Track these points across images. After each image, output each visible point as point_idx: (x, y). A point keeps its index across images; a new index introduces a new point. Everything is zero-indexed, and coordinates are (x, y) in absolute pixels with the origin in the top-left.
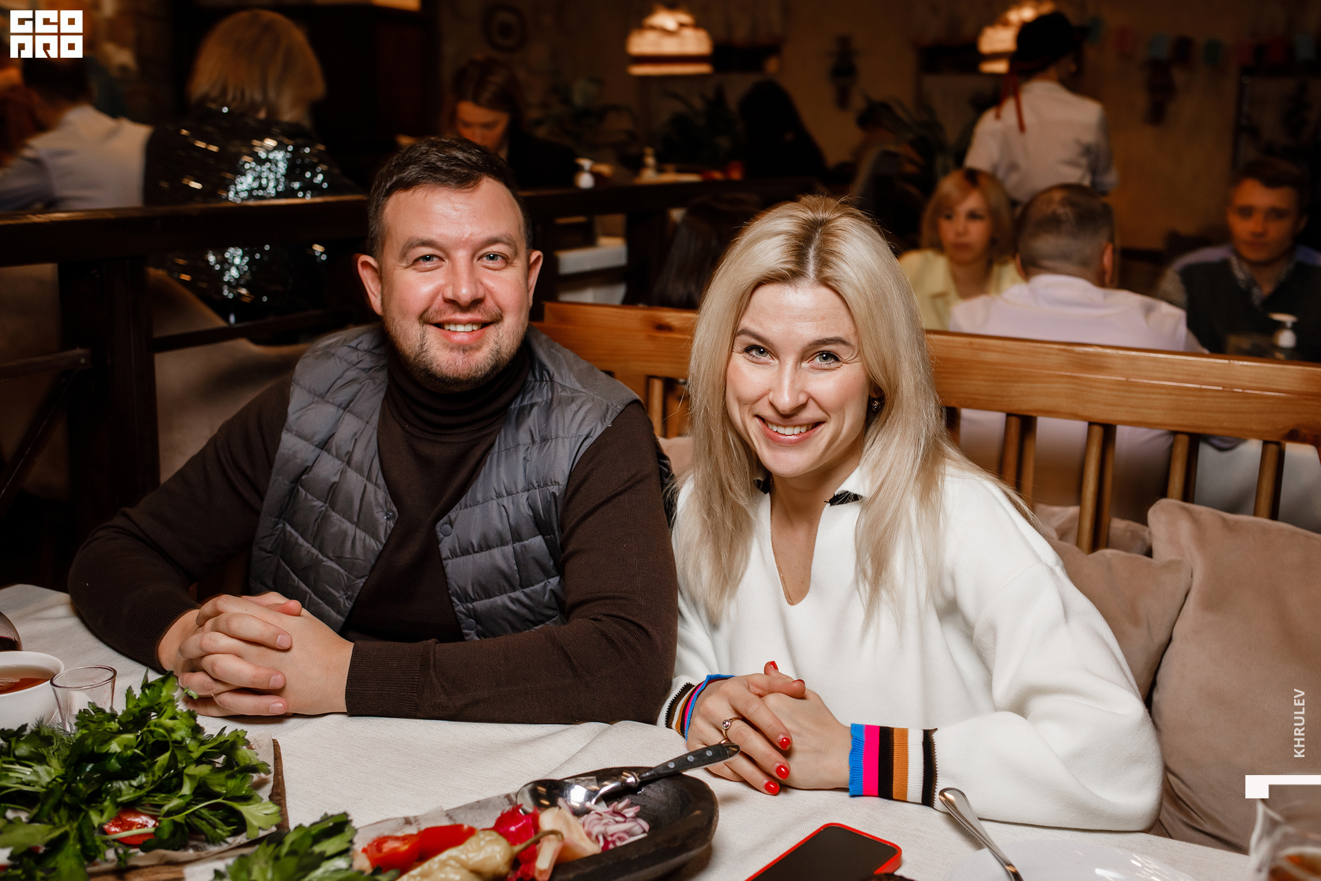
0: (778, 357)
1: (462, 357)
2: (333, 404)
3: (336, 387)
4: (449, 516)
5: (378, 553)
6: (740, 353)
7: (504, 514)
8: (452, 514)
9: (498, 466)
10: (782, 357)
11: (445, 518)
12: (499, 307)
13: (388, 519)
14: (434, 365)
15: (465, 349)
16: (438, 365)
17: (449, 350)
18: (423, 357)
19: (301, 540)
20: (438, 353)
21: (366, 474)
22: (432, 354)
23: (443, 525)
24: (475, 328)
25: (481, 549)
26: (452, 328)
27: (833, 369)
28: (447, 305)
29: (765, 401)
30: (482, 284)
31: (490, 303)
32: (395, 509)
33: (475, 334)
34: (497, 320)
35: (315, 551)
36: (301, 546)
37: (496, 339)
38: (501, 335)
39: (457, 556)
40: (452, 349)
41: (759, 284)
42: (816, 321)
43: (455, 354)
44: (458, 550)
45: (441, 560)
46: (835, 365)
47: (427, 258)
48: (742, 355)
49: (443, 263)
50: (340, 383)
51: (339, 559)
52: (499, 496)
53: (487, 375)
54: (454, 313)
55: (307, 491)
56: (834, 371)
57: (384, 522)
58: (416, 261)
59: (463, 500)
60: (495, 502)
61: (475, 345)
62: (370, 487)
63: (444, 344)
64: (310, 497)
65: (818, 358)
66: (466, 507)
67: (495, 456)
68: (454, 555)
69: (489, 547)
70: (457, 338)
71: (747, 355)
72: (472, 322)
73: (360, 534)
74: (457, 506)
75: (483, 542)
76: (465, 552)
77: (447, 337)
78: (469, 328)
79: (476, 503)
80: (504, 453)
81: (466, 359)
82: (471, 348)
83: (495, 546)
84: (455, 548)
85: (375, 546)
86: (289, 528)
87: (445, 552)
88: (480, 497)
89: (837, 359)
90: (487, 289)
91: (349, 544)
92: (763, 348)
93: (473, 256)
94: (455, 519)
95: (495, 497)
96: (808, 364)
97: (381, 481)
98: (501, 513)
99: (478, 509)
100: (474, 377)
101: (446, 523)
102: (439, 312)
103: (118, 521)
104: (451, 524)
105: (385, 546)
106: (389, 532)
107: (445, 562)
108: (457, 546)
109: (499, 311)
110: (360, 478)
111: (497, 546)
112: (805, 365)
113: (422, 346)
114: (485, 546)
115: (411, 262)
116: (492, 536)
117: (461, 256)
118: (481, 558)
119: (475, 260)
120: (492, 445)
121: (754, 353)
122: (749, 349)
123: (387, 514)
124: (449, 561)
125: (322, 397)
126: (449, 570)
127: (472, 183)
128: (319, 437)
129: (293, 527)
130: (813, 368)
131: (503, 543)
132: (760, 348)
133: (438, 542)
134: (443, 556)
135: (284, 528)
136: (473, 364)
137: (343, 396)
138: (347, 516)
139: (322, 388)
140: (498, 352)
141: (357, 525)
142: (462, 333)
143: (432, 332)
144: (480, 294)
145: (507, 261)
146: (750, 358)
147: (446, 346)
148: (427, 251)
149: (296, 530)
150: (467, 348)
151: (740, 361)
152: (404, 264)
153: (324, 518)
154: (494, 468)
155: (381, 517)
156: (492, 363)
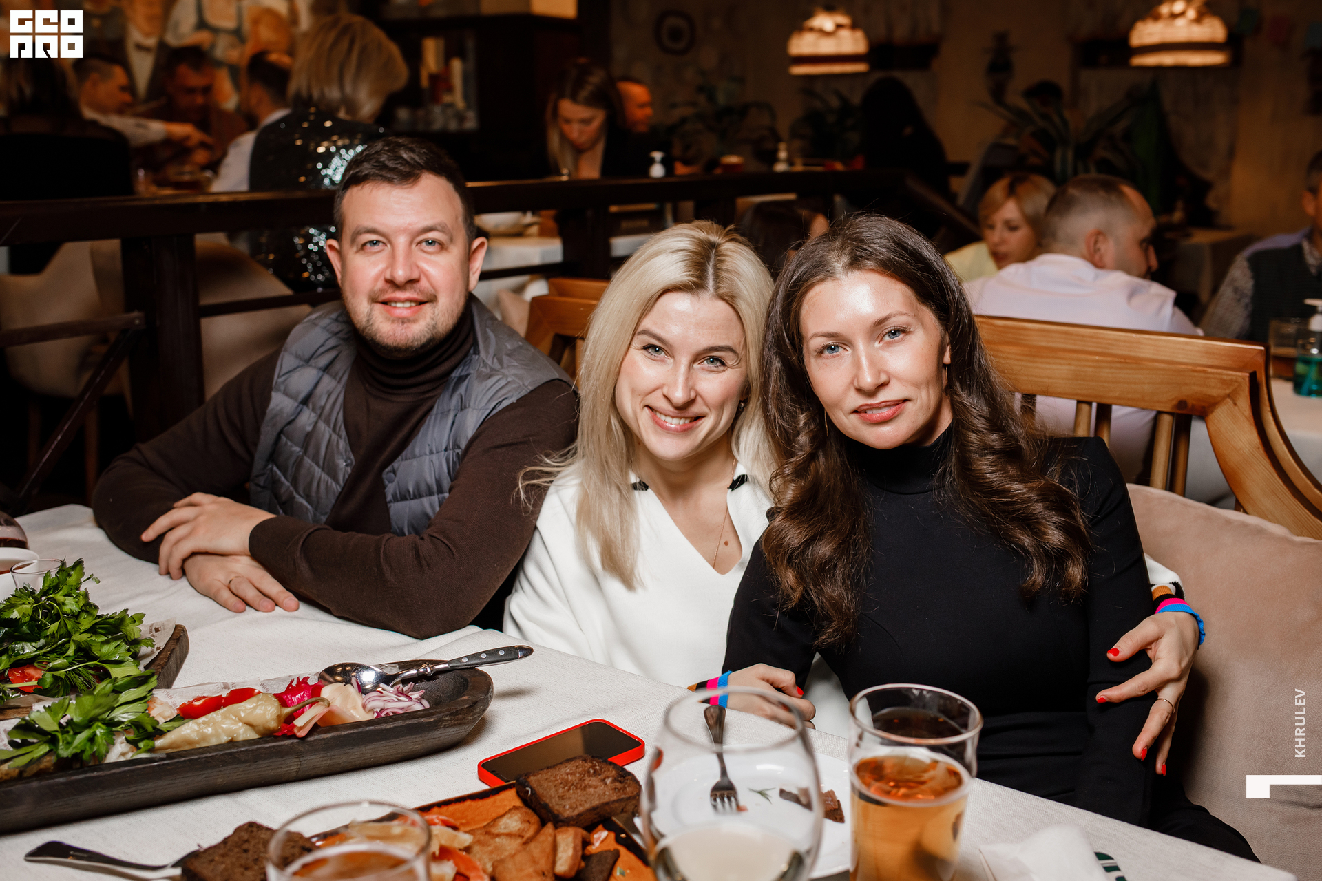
0: (673, 356)
1: (401, 328)
2: (315, 367)
3: (318, 353)
4: (393, 466)
5: (337, 494)
6: (639, 350)
7: (432, 468)
8: (395, 464)
9: (434, 426)
10: (677, 357)
11: (389, 468)
12: (433, 287)
13: (347, 465)
14: (378, 336)
15: (403, 321)
16: (381, 336)
17: (390, 322)
18: (369, 330)
19: (283, 479)
20: (381, 325)
21: (332, 425)
22: (376, 327)
23: (388, 473)
24: (413, 304)
25: (415, 497)
26: (393, 304)
27: (720, 372)
28: (389, 285)
29: (658, 394)
30: (418, 267)
31: (424, 283)
32: (352, 457)
33: (413, 309)
34: (432, 299)
35: (291, 488)
36: (282, 484)
37: (432, 316)
38: (436, 313)
39: (398, 501)
40: (393, 322)
41: (666, 291)
42: (712, 329)
43: (395, 326)
44: (398, 495)
45: (386, 503)
46: (722, 368)
47: (373, 243)
48: (641, 351)
49: (386, 248)
50: (322, 349)
51: (308, 497)
52: (431, 453)
53: (423, 346)
54: (394, 291)
55: (288, 438)
56: (721, 374)
57: (343, 466)
58: (364, 245)
59: (404, 453)
60: (427, 457)
61: (411, 318)
62: (334, 437)
63: (386, 318)
64: (289, 443)
65: (705, 362)
66: (406, 459)
67: (433, 417)
68: (395, 499)
69: (420, 496)
70: (398, 312)
71: (644, 351)
72: (411, 300)
73: (325, 477)
74: (400, 458)
75: (416, 491)
76: (404, 498)
77: (388, 312)
78: (408, 305)
79: (414, 457)
80: (439, 416)
81: (403, 331)
82: (409, 321)
83: (424, 494)
84: (396, 494)
85: (337, 488)
86: (275, 468)
87: (389, 497)
88: (417, 451)
89: (723, 364)
90: (422, 272)
91: (315, 485)
92: (657, 346)
93: (411, 243)
94: (398, 469)
95: (428, 453)
96: (699, 366)
97: (343, 433)
98: (430, 466)
99: (415, 462)
100: (412, 347)
101: (390, 472)
102: (382, 291)
103: (133, 453)
104: (394, 472)
105: (343, 489)
106: (347, 476)
107: (389, 505)
108: (398, 492)
109: (433, 291)
110: (327, 428)
111: (426, 495)
112: (696, 366)
113: (368, 321)
114: (418, 495)
115: (359, 247)
116: (423, 488)
117: (401, 241)
118: (414, 504)
119: (414, 246)
120: (431, 408)
121: (650, 350)
122: (646, 348)
123: (346, 461)
124: (392, 504)
125: (307, 361)
126: (392, 512)
127: (412, 179)
128: (302, 396)
129: (278, 467)
130: (703, 369)
131: (431, 493)
132: (657, 347)
133: (384, 487)
134: (388, 499)
135: (271, 470)
136: (410, 335)
137: (323, 361)
138: (315, 459)
139: (307, 355)
140: (434, 327)
141: (323, 470)
142: (402, 310)
143: (378, 307)
144: (415, 276)
145: (442, 247)
146: (649, 355)
147: (387, 319)
148: (373, 237)
149: (280, 470)
150: (406, 320)
151: (637, 357)
152: (355, 249)
153: (299, 463)
154: (431, 428)
155: (342, 463)
156: (428, 336)
